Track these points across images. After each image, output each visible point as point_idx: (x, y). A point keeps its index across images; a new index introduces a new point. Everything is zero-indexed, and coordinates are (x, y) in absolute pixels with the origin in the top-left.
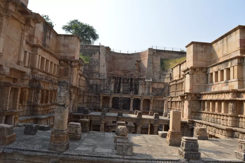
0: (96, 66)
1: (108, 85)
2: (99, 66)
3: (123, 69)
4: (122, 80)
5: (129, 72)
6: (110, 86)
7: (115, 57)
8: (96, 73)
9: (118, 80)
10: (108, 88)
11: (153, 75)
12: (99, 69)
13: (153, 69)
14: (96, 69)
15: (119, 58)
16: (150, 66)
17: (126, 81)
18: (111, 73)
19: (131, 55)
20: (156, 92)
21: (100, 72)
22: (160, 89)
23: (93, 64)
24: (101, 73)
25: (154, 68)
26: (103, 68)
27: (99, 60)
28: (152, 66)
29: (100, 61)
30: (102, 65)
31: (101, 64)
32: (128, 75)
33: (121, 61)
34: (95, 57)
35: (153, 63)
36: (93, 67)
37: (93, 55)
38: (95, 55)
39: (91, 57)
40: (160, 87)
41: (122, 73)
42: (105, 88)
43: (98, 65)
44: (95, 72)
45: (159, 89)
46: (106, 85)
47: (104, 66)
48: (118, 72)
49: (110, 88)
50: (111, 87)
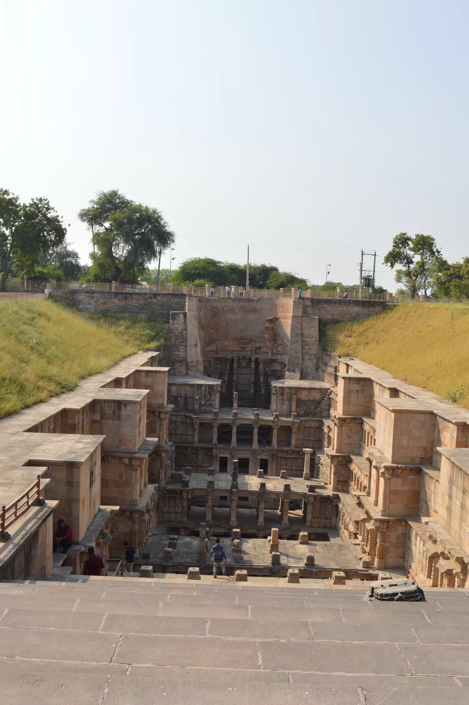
0: (179, 346)
1: (208, 397)
2: (186, 346)
3: (238, 336)
4: (235, 365)
5: (251, 341)
6: (212, 399)
7: (217, 309)
8: (179, 362)
9: (226, 366)
10: (208, 403)
11: (301, 361)
12: (186, 352)
13: (302, 348)
14: (179, 351)
15: (229, 311)
16: (296, 342)
17: (244, 364)
18: (210, 348)
20: (304, 408)
21: (189, 360)
22: (313, 401)
23: (173, 342)
24: (192, 362)
25: (304, 347)
26: (194, 350)
27: (185, 331)
28: (299, 343)
29: (187, 333)
30: (193, 343)
31: (191, 341)
32: (249, 349)
33: (233, 317)
34: (176, 324)
35: (302, 334)
36: (174, 349)
37: (171, 321)
38: (175, 322)
39: (166, 326)
40: (312, 399)
41: (237, 345)
42: (203, 402)
43: (184, 344)
44: (178, 359)
45: (310, 401)
46: (205, 398)
47: (196, 346)
48: (226, 343)
49: (213, 403)
50: (214, 400)
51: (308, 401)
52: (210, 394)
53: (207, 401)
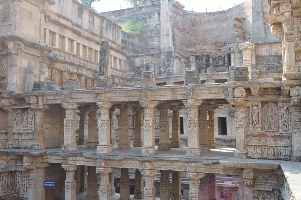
0: (154, 37)
1: (167, 63)
2: (159, 37)
3: (214, 41)
4: (211, 60)
5: (225, 44)
6: (170, 65)
7: (195, 21)
8: (153, 49)
10: (167, 70)
11: (264, 35)
12: (159, 41)
13: (265, 24)
14: (154, 42)
15: (205, 23)
16: (258, 19)
17: (221, 63)
18: (190, 49)
19: (226, 13)
20: (266, 64)
21: (162, 47)
22: (275, 56)
23: (149, 34)
24: (164, 48)
25: (266, 23)
26: (166, 38)
27: (159, 26)
28: (261, 19)
29: (160, 27)
30: (165, 34)
31: (163, 32)
32: (224, 50)
33: (210, 27)
34: (152, 21)
35: (263, 12)
36: (149, 40)
37: (148, 20)
38: (151, 20)
39: (145, 25)
40: (273, 53)
41: (214, 48)
42: (162, 69)
43: (158, 35)
44: (153, 48)
45: (272, 56)
46: (164, 65)
47: (168, 35)
48: (205, 47)
49: (172, 68)
50: (173, 66)
51: (269, 56)
52: (168, 60)
53: (166, 68)
